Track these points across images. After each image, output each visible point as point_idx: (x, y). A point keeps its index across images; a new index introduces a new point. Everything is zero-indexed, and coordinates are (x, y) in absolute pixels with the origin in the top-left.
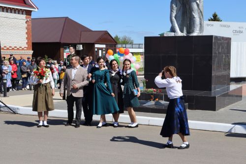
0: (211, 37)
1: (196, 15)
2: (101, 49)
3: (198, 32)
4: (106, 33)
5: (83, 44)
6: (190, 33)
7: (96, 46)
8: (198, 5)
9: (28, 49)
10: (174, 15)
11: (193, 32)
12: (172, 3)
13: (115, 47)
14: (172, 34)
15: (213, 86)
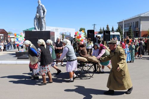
1: (43, 23)
2: (2, 36)
3: (44, 30)
4: (4, 30)
8: (44, 20)
10: (35, 23)
12: (35, 19)
13: (7, 34)
14: (35, 30)
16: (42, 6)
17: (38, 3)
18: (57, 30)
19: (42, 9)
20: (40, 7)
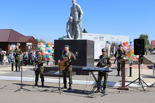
0: (86, 40)
1: (79, 30)
2: (30, 45)
3: (80, 38)
4: (32, 37)
5: (20, 43)
6: (76, 38)
7: (27, 44)
8: (79, 25)
11: (77, 38)
13: (37, 43)
14: (68, 39)
15: (87, 64)
16: (77, 7)
17: (72, 3)
18: (103, 38)
19: (76, 11)
20: (74, 7)
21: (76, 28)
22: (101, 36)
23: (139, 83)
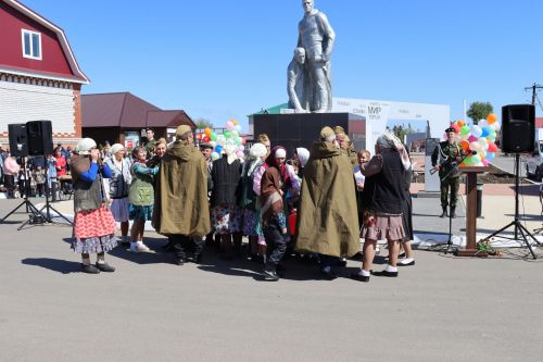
0: (346, 115)
3: (326, 108)
4: (183, 113)
6: (315, 110)
7: (169, 131)
8: (325, 72)
9: (76, 135)
10: (293, 85)
11: (319, 108)
12: (289, 68)
13: (195, 129)
16: (317, 19)
18: (377, 110)
19: (317, 31)
20: (309, 21)
21: (315, 79)
22: (375, 107)
23: (516, 234)
